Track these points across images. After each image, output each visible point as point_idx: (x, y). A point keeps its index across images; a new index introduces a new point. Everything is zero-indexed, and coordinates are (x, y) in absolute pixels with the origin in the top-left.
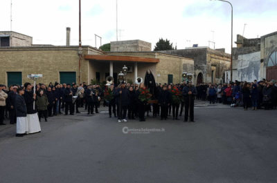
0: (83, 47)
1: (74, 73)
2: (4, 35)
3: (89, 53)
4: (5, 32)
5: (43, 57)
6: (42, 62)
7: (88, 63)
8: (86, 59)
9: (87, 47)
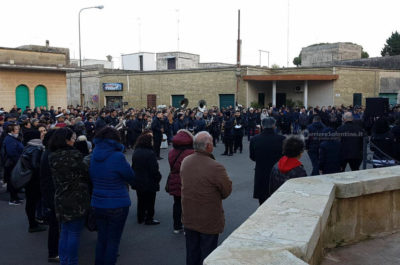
0: (242, 67)
1: (233, 95)
2: (171, 57)
3: (248, 73)
4: (171, 53)
5: (204, 79)
6: (202, 85)
7: (247, 85)
8: (245, 80)
9: (245, 67)
